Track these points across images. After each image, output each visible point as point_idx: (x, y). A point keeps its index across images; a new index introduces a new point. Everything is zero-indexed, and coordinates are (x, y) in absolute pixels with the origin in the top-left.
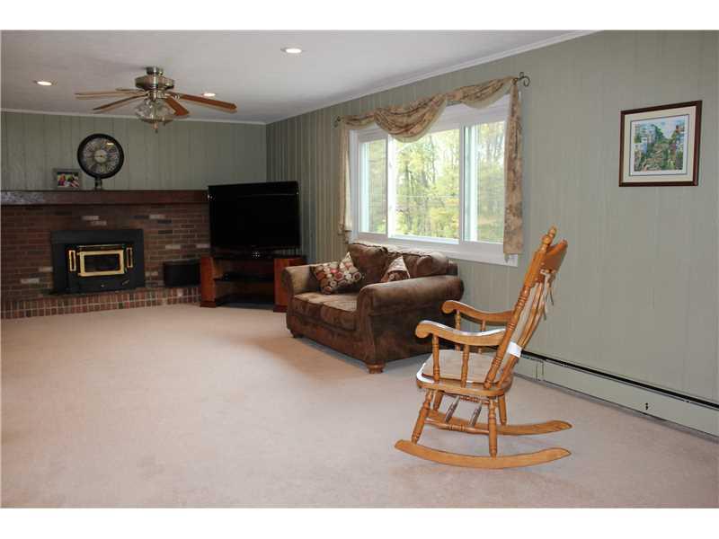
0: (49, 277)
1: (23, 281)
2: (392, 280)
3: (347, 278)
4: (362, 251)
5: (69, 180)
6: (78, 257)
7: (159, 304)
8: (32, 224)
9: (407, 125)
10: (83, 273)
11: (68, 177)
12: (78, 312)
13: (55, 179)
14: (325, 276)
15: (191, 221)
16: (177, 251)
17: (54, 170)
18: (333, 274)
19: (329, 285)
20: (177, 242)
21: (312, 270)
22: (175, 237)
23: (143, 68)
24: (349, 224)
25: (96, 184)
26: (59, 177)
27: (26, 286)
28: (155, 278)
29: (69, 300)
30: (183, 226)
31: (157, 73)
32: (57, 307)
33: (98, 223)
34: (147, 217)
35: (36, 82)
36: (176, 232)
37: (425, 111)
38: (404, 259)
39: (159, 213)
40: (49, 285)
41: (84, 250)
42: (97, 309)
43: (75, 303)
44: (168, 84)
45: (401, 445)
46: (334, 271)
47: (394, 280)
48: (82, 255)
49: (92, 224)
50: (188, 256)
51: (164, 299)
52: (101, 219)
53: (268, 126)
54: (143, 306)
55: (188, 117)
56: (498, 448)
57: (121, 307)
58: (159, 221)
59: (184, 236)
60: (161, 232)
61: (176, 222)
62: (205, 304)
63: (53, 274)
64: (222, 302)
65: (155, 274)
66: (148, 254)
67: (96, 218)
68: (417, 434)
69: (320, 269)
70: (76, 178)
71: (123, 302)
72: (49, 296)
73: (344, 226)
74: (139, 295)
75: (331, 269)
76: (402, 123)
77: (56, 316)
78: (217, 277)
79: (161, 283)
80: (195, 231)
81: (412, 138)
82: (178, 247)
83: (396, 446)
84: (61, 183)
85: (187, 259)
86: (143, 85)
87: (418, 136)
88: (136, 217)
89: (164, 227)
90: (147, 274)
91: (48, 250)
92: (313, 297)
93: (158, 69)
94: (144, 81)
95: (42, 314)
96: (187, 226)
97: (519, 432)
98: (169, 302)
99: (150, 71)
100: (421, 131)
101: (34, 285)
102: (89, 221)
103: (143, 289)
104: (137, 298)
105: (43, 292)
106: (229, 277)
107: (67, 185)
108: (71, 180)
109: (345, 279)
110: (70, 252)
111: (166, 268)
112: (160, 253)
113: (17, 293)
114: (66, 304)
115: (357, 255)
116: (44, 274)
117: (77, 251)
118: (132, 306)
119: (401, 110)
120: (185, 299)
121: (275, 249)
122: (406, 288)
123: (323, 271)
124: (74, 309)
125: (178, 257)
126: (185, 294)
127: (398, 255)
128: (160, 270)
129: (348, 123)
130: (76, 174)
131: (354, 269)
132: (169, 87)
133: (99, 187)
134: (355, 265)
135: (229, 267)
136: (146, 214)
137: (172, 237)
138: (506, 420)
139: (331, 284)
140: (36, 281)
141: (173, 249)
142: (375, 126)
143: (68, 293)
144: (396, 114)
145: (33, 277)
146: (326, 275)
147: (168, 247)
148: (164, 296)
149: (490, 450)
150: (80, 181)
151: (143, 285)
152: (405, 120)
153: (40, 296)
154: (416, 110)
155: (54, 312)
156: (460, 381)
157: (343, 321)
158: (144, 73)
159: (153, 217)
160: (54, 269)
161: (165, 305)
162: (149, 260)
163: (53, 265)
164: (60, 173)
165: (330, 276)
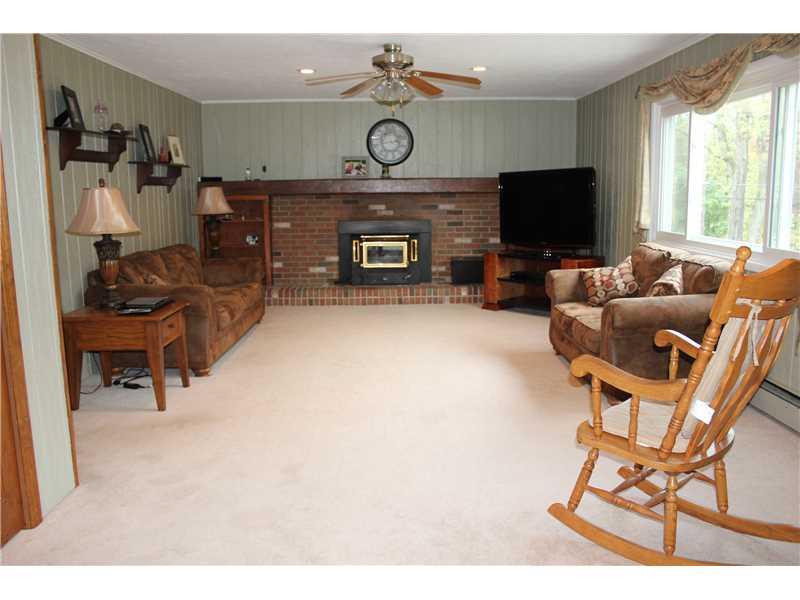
0: (336, 267)
1: (312, 270)
2: (655, 295)
3: (619, 288)
4: (645, 255)
5: (357, 168)
6: (361, 247)
7: (441, 302)
8: (321, 213)
9: (705, 92)
10: (366, 265)
11: (356, 164)
12: (358, 304)
13: (343, 167)
14: (593, 285)
15: (484, 212)
16: (466, 245)
17: (344, 158)
18: (603, 282)
19: (596, 295)
20: (467, 236)
21: (581, 275)
22: (467, 229)
23: (379, 46)
24: (645, 220)
25: (383, 172)
26: (347, 165)
27: (314, 275)
28: (441, 274)
29: (349, 291)
30: (475, 218)
31: (395, 50)
32: (337, 298)
33: (384, 213)
34: (436, 207)
35: (299, 71)
36: (467, 224)
37: (725, 69)
38: (683, 269)
39: (450, 202)
40: (335, 275)
41: (367, 240)
42: (376, 302)
43: (354, 294)
44: (405, 62)
45: (556, 510)
46: (605, 278)
47: (657, 295)
48: (365, 245)
49: (379, 213)
50: (480, 252)
51: (447, 297)
52: (388, 209)
53: (579, 101)
54: (424, 302)
55: (442, 96)
56: (677, 545)
57: (400, 302)
58: (450, 212)
59: (475, 230)
60: (449, 224)
61: (467, 213)
62: (488, 306)
63: (339, 263)
64: (505, 305)
65: (443, 269)
66: (436, 248)
67: (383, 207)
68: (575, 501)
69: (590, 274)
70: (363, 165)
71: (403, 297)
72: (333, 286)
73: (639, 223)
74: (420, 290)
75: (602, 276)
76: (698, 88)
77: (336, 307)
78: (502, 276)
79: (448, 279)
80: (490, 223)
81: (711, 109)
82: (469, 241)
83: (549, 510)
84: (348, 172)
85: (480, 255)
86: (380, 64)
87: (717, 106)
88: (425, 207)
89: (454, 218)
90: (434, 269)
91: (336, 239)
92: (572, 308)
93: (396, 46)
94: (382, 60)
95: (322, 304)
96: (480, 218)
97: (745, 528)
98: (452, 301)
99: (388, 50)
100: (721, 98)
101: (321, 275)
102: (375, 211)
103: (428, 284)
104: (418, 294)
105: (329, 281)
106: (516, 277)
107: (354, 173)
108: (358, 168)
109: (616, 289)
110: (354, 242)
111: (454, 263)
112: (449, 246)
113: (305, 281)
114: (346, 295)
115: (639, 259)
116: (330, 263)
117: (361, 241)
118: (412, 302)
119: (700, 72)
120: (470, 299)
121: (579, 248)
122: (664, 306)
123: (592, 277)
124: (352, 300)
125: (469, 252)
126: (470, 293)
127: (679, 262)
128: (449, 265)
129: (647, 94)
130: (364, 162)
131: (630, 278)
132: (406, 65)
133: (386, 175)
134: (634, 273)
135: (519, 266)
136: (434, 204)
137: (462, 230)
138: (727, 506)
139: (598, 294)
140: (323, 270)
141: (463, 244)
142: (672, 97)
143: (351, 284)
144: (694, 77)
145: (320, 265)
146: (594, 283)
147: (458, 240)
148: (447, 294)
149: (665, 546)
150: (367, 169)
151: (428, 280)
152: (703, 85)
153: (326, 285)
154: (715, 70)
155: (334, 303)
156: (627, 440)
157: (587, 341)
158: (382, 51)
159: (442, 207)
160: (340, 259)
161: (447, 303)
162: (436, 254)
163: (339, 254)
164: (347, 161)
165: (598, 284)
